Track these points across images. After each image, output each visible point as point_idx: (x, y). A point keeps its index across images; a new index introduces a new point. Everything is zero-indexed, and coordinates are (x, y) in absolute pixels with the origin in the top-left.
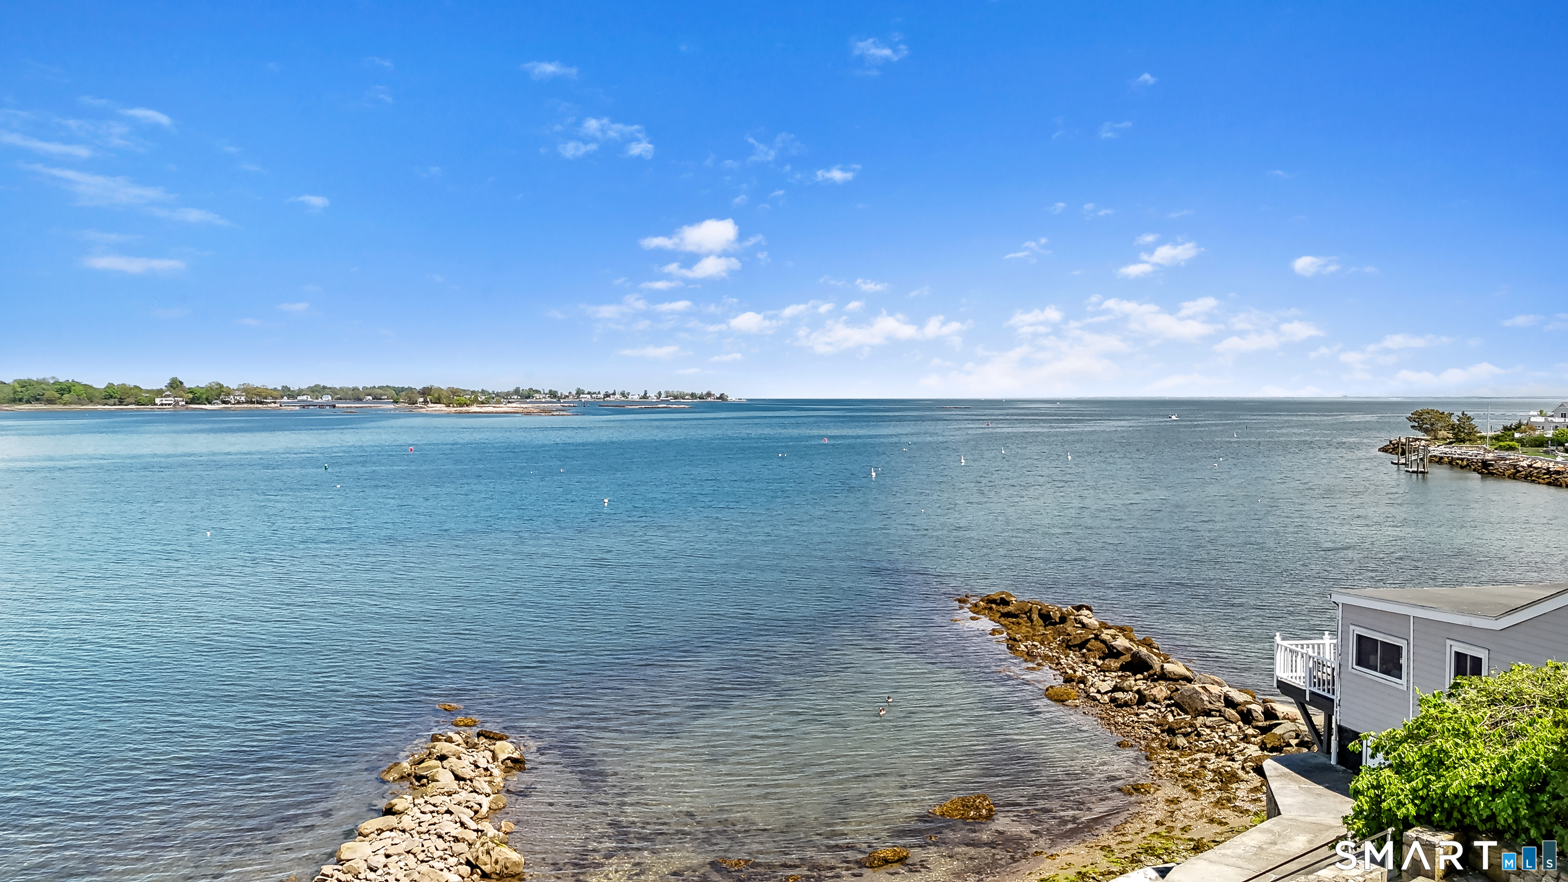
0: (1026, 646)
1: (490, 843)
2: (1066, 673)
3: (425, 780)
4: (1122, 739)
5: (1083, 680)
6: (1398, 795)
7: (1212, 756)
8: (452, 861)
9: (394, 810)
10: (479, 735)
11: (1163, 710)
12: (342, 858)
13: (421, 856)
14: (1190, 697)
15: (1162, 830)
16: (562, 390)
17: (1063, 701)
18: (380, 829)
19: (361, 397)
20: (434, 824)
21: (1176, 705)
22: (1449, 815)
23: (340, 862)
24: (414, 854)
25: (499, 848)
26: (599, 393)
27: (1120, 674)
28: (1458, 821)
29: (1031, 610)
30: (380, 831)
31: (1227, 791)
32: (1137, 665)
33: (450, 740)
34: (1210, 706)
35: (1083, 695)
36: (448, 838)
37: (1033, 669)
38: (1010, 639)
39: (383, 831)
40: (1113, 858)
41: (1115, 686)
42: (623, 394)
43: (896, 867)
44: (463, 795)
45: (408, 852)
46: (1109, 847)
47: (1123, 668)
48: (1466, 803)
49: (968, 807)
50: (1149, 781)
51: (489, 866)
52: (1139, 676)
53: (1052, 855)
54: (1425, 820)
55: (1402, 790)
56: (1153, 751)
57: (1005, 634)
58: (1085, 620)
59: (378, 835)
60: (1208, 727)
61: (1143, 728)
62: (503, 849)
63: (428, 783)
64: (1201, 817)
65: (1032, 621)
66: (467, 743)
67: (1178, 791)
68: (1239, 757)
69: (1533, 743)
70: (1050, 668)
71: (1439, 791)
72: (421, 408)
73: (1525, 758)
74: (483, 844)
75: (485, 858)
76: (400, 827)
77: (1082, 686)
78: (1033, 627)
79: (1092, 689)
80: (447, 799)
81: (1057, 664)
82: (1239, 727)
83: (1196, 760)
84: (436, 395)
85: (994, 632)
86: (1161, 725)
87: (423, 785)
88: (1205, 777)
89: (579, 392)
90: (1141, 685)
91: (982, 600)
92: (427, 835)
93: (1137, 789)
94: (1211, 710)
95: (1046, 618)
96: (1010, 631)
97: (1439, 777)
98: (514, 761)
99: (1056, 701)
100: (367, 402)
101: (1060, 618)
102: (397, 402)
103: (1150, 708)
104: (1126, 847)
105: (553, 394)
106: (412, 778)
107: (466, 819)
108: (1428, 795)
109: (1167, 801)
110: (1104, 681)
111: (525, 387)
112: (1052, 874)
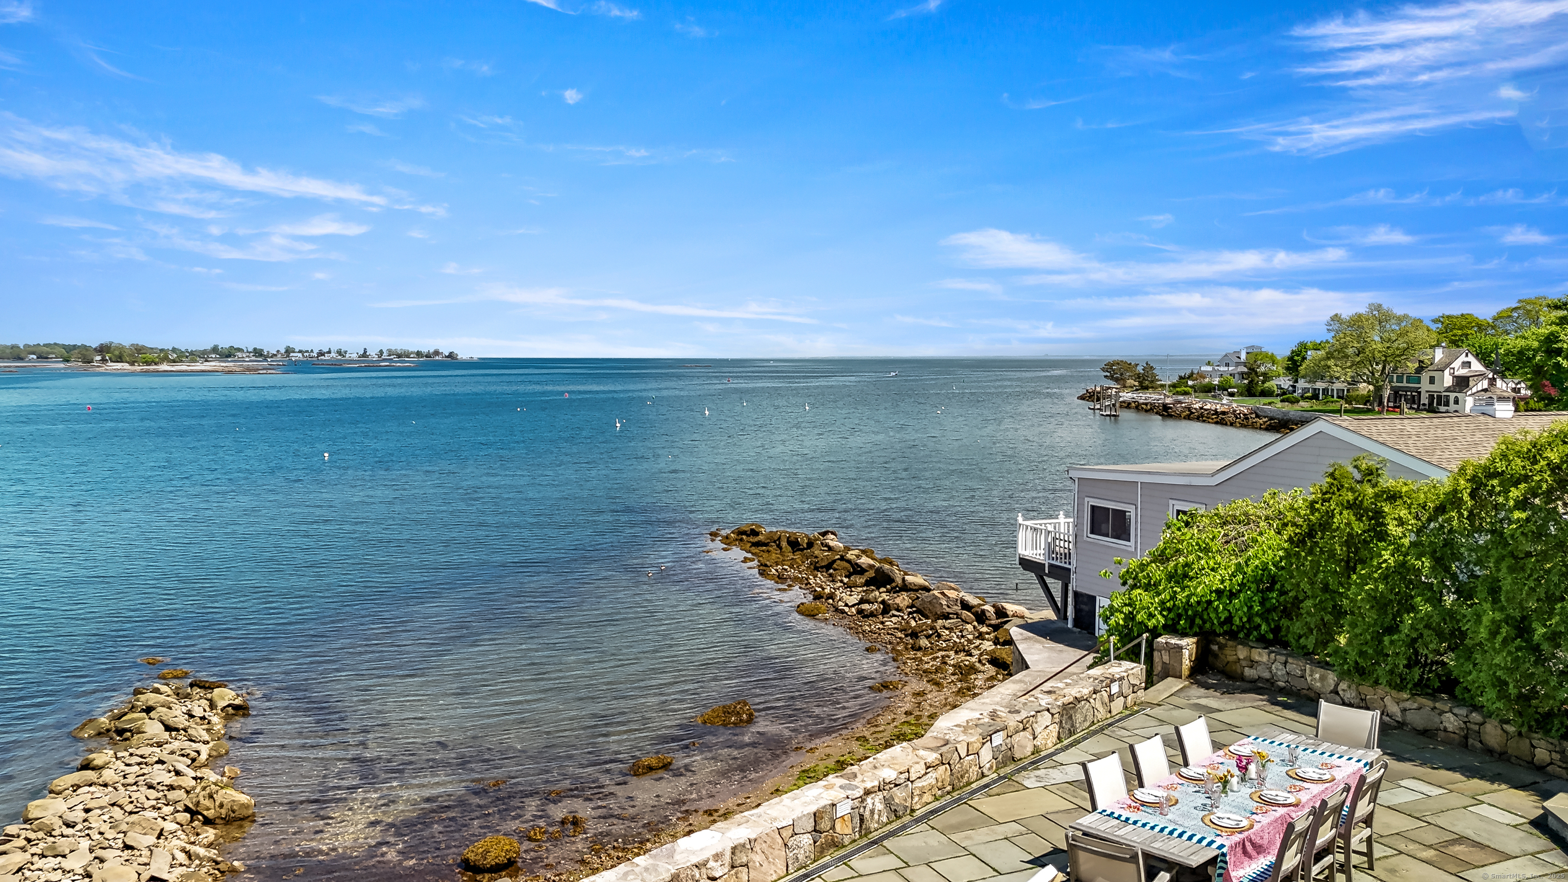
0: (777, 570)
1: (213, 786)
2: (815, 591)
3: (129, 734)
4: (870, 644)
5: (831, 596)
6: (1148, 608)
7: (952, 653)
8: (167, 810)
9: (91, 766)
10: (192, 685)
11: (906, 617)
12: (30, 816)
13: (129, 808)
14: (930, 602)
15: (911, 719)
16: (269, 347)
17: (813, 616)
18: (76, 785)
19: (22, 355)
20: (144, 775)
21: (918, 611)
22: (1191, 621)
23: (26, 821)
24: (120, 807)
25: (224, 791)
26: (312, 351)
27: (865, 588)
28: (1200, 628)
29: (779, 538)
30: (76, 787)
31: (966, 682)
32: (881, 579)
33: (157, 691)
34: (948, 610)
35: (832, 609)
36: (161, 788)
37: (785, 590)
38: (762, 565)
39: (79, 787)
40: (868, 746)
41: (862, 599)
42: (339, 352)
43: (661, 773)
44: (176, 745)
45: (113, 805)
46: (864, 737)
47: (867, 583)
48: (1206, 609)
49: (729, 713)
50: (897, 678)
51: (213, 811)
52: (882, 589)
53: (811, 749)
54: (1171, 628)
55: (1152, 604)
56: (899, 653)
57: (756, 561)
58: (831, 543)
59: (74, 791)
60: (947, 629)
61: (888, 634)
62: (228, 792)
63: (132, 736)
64: (945, 705)
65: (781, 548)
66: (178, 695)
67: (924, 685)
68: (976, 652)
69: (1263, 550)
70: (800, 588)
71: (1184, 600)
72: (98, 367)
73: (1257, 562)
74: (204, 789)
75: (207, 803)
76: (100, 781)
77: (831, 601)
78: (782, 553)
79: (840, 603)
80: (158, 750)
81: (806, 584)
82: (974, 627)
83: (938, 657)
84: (117, 353)
85: (746, 560)
86: (905, 630)
87: (126, 739)
88: (947, 671)
89: (289, 351)
90: (885, 596)
91: (733, 532)
92: (135, 788)
93: (885, 686)
94: (949, 614)
95: (794, 544)
96: (761, 559)
97: (1183, 589)
98: (236, 708)
99: (807, 616)
100: (30, 361)
101: (807, 544)
102: (68, 361)
103: (894, 616)
104: (879, 736)
105: (258, 353)
106: (111, 733)
107: (181, 767)
108: (1174, 605)
109: (914, 694)
110: (851, 595)
111: (224, 343)
112: (813, 765)
